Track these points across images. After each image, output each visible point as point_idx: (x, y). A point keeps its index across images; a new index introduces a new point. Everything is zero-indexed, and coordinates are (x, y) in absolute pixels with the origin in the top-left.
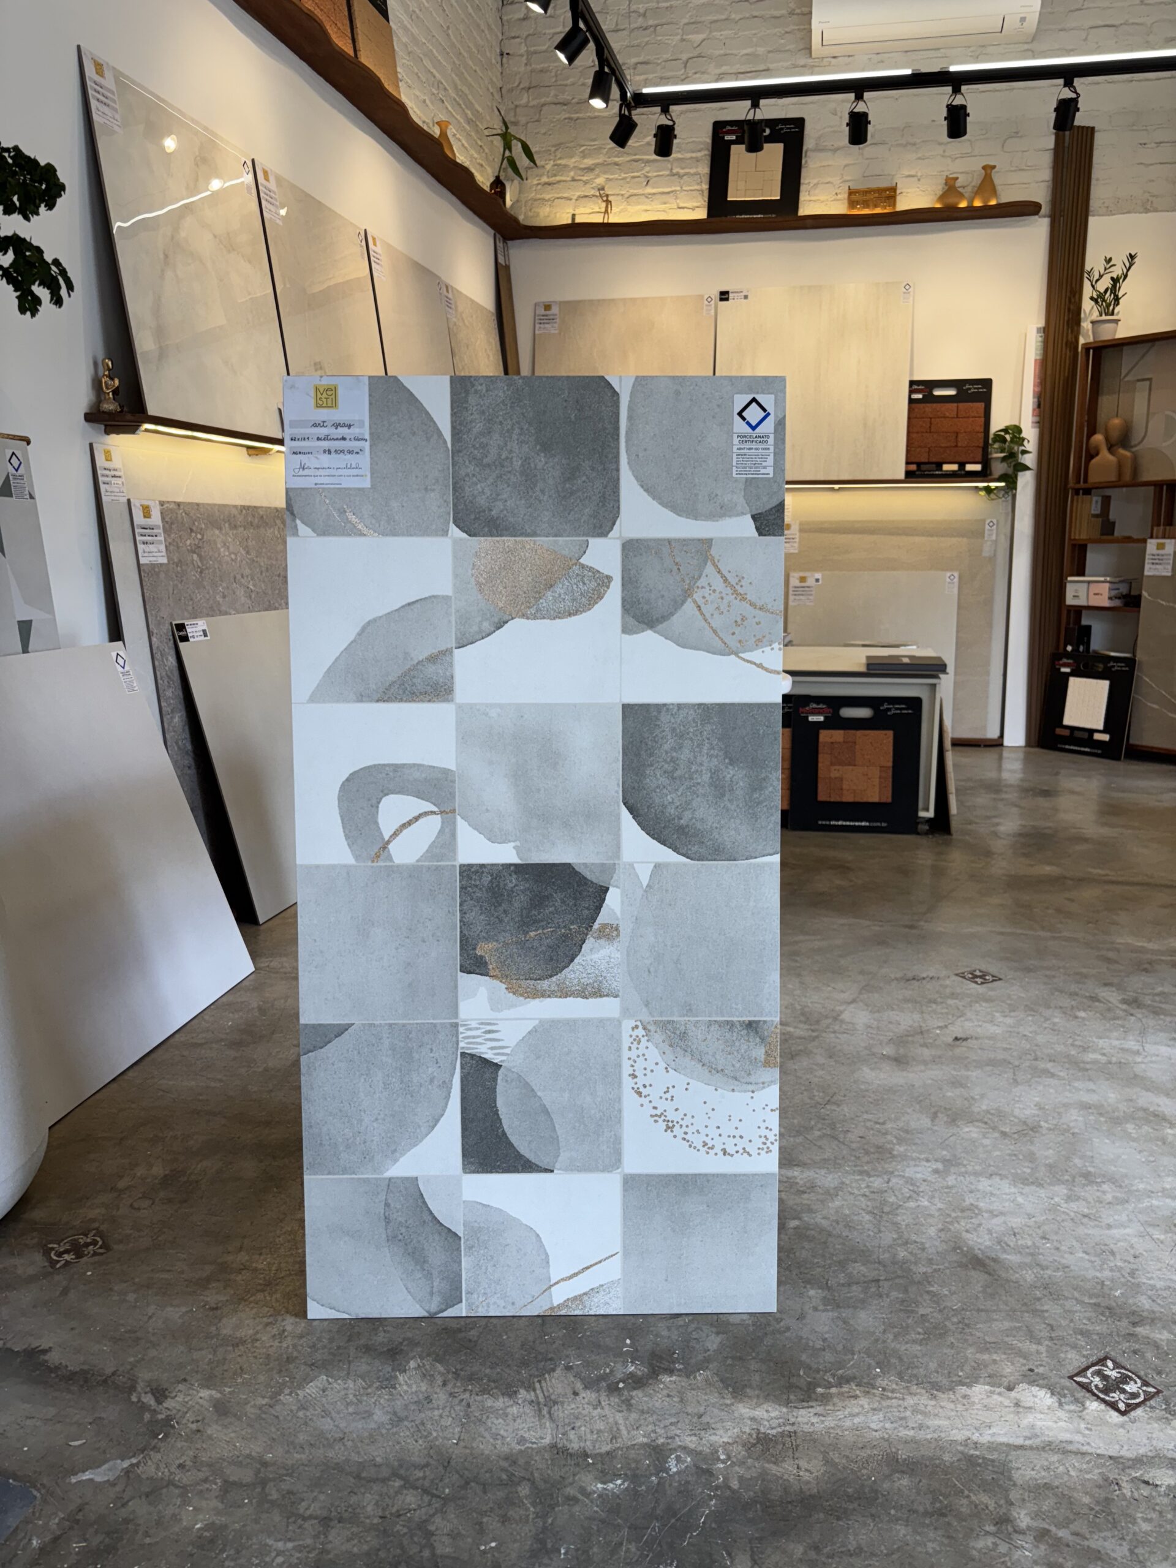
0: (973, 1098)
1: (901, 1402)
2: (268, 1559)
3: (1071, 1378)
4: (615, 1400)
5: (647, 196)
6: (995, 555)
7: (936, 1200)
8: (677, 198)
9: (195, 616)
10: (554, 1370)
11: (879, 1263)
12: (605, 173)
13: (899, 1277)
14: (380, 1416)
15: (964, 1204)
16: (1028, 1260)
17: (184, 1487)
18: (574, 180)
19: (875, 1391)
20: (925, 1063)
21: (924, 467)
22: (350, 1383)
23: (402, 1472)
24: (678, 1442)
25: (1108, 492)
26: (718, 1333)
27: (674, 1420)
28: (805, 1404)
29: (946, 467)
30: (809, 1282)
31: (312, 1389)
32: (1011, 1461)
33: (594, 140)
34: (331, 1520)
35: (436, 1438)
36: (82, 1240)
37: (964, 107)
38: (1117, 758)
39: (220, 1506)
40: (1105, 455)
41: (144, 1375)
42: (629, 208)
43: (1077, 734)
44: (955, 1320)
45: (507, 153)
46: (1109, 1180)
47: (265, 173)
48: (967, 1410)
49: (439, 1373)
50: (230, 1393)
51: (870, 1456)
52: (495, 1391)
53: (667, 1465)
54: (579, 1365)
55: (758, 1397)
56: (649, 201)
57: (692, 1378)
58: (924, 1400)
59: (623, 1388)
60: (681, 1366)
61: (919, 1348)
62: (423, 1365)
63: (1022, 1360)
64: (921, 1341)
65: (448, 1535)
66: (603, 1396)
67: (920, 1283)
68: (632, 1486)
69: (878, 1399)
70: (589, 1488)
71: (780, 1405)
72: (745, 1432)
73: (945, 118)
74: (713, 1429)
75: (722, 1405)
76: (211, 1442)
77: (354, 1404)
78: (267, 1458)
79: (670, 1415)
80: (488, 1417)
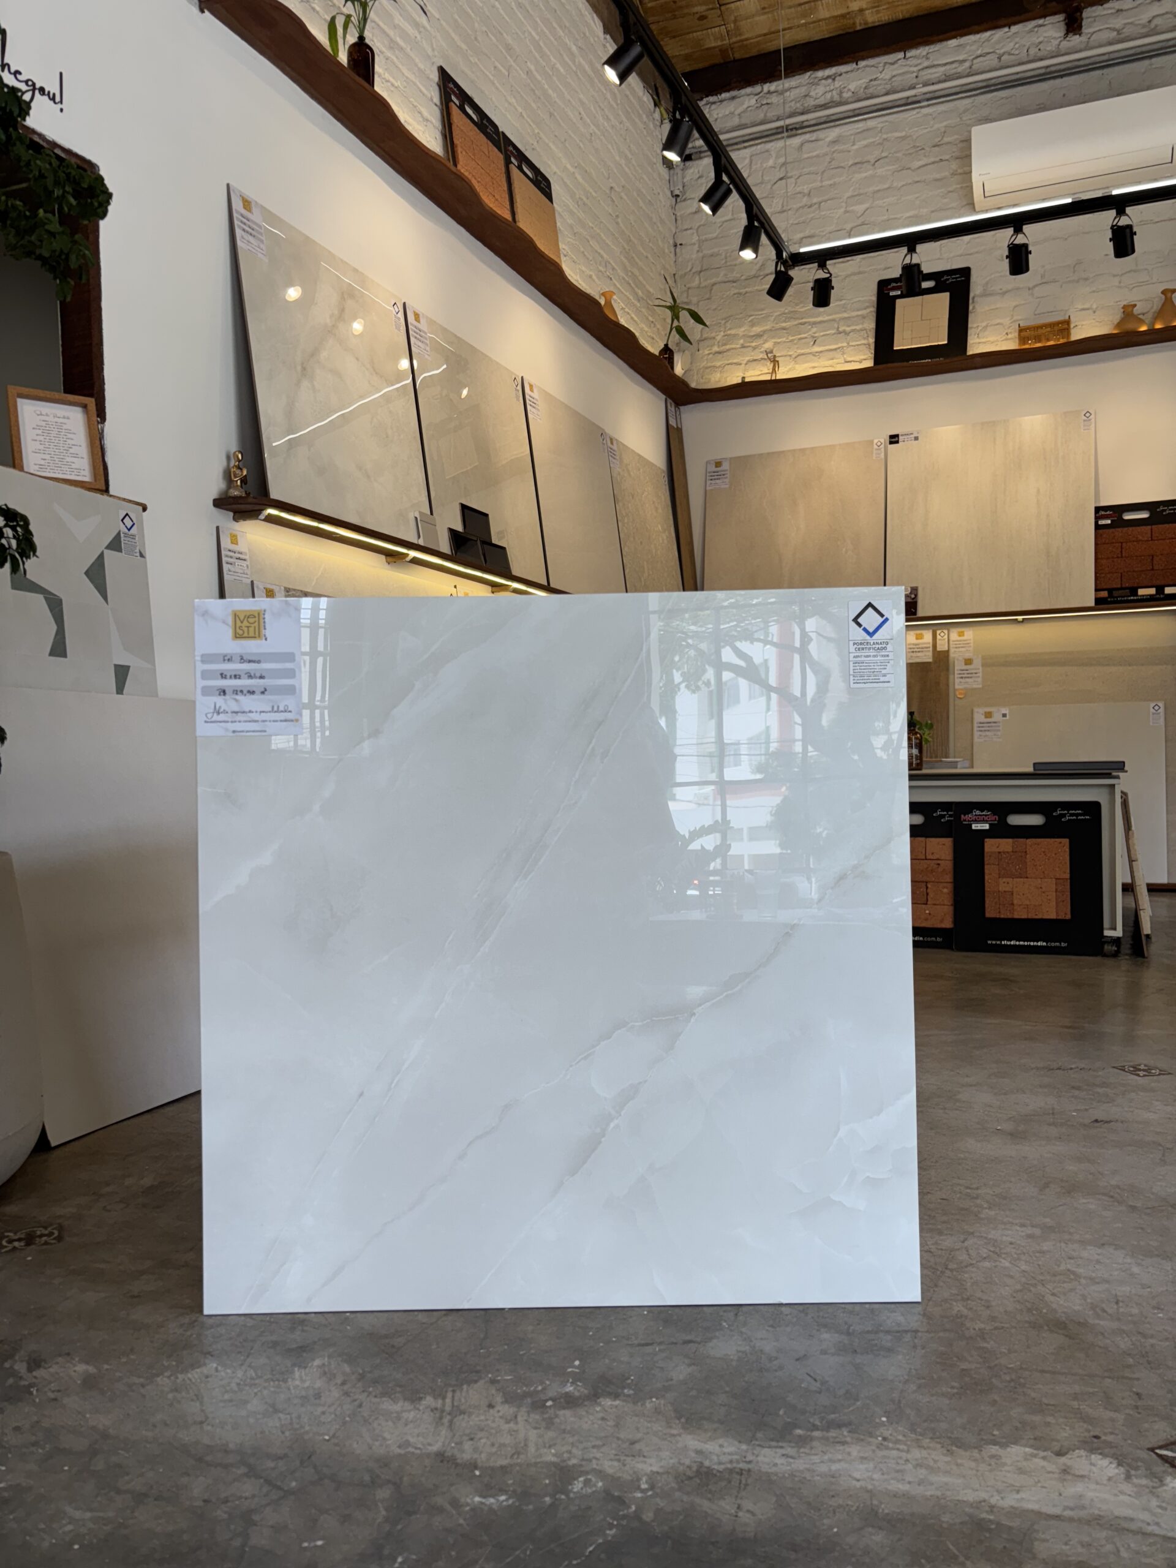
0: (1101, 1173)
1: (904, 1454)
2: (55, 1526)
3: (1152, 1450)
4: (535, 1416)
5: (814, 354)
7: (1021, 1263)
8: (843, 354)
10: (476, 1382)
12: (773, 337)
13: (945, 1330)
14: (255, 1405)
15: (1057, 1269)
18: (743, 347)
19: (871, 1440)
20: (1048, 1139)
21: (1115, 593)
22: (239, 1373)
23: (252, 1460)
24: (594, 1465)
26: (690, 1365)
27: (599, 1443)
28: (774, 1444)
29: (1142, 592)
30: (825, 1326)
31: (195, 1375)
32: (1037, 1531)
33: (763, 310)
34: (147, 1496)
35: (307, 1432)
36: (40, 1232)
37: (1130, 227)
41: (30, 1346)
42: (797, 366)
44: (1007, 1378)
45: (676, 323)
48: (991, 1471)
49: (344, 1373)
50: (107, 1370)
51: (840, 1506)
52: (397, 1395)
53: (570, 1487)
54: (507, 1380)
55: (715, 1430)
56: (816, 358)
57: (639, 1404)
58: (938, 1456)
59: (550, 1406)
60: (631, 1392)
61: (948, 1402)
62: (330, 1364)
63: (1085, 1426)
64: (954, 1395)
65: (272, 1527)
66: (524, 1409)
67: (971, 1338)
68: (517, 1504)
69: (874, 1448)
70: (462, 1500)
71: (740, 1442)
72: (684, 1464)
73: (1111, 240)
74: (644, 1456)
75: (666, 1434)
76: (62, 1411)
77: (233, 1391)
78: (111, 1432)
79: (596, 1438)
80: (376, 1418)
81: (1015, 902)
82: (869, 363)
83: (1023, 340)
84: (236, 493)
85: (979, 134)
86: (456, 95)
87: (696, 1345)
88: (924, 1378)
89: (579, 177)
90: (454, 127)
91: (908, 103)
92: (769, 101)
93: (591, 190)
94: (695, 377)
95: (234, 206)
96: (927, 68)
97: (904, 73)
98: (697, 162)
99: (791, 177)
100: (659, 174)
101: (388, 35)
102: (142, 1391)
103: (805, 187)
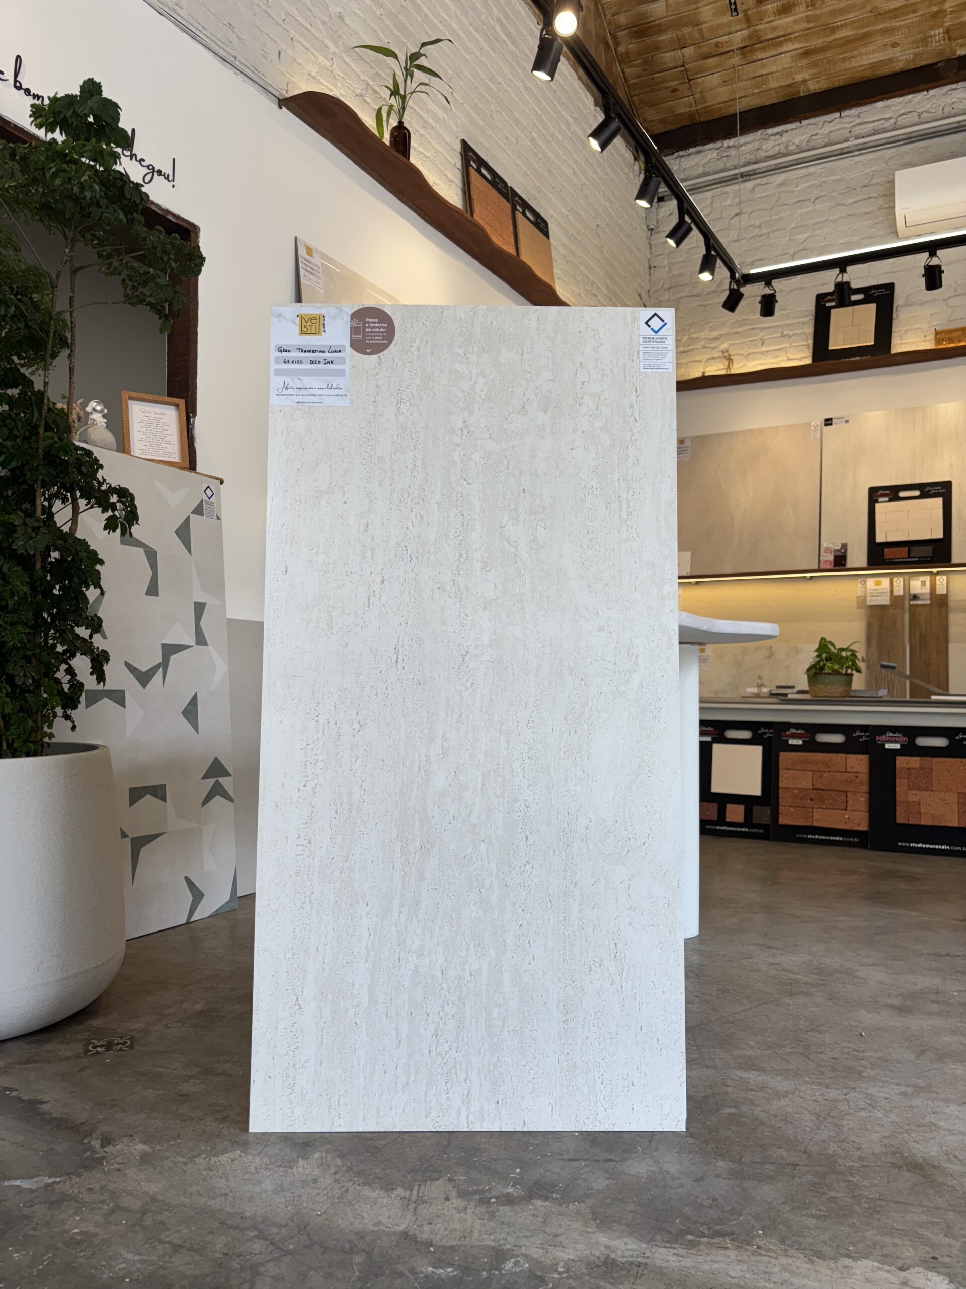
2: (113, 1264)
4: (481, 1209)
8: (787, 353)
10: (437, 1179)
11: (805, 1152)
12: (729, 340)
13: (820, 1165)
14: (267, 1185)
15: (922, 1122)
17: (83, 1203)
18: (704, 347)
19: (748, 1247)
20: (930, 1014)
22: (257, 1160)
23: (262, 1226)
24: (523, 1251)
26: (608, 1178)
27: (529, 1234)
28: (668, 1245)
30: (721, 1155)
31: (224, 1158)
33: (721, 318)
34: (182, 1247)
35: (305, 1208)
36: (117, 1041)
39: (103, 1221)
41: (103, 1128)
42: (748, 363)
44: (867, 1206)
48: (843, 1278)
49: (336, 1165)
50: (159, 1150)
52: (376, 1185)
53: (503, 1266)
54: (462, 1180)
55: (622, 1231)
56: (764, 357)
57: (564, 1206)
58: (800, 1264)
59: (494, 1203)
60: (559, 1196)
61: (815, 1222)
62: (326, 1157)
63: (927, 1249)
64: (820, 1217)
65: (272, 1277)
66: (472, 1203)
67: (842, 1173)
68: (461, 1275)
69: (749, 1253)
70: (418, 1269)
71: (642, 1241)
72: (594, 1255)
74: (563, 1247)
75: (582, 1231)
76: (123, 1178)
77: (251, 1173)
78: (159, 1197)
79: (527, 1230)
80: (358, 1202)
81: (922, 811)
82: (808, 361)
83: (938, 341)
85: (901, 176)
86: (474, 161)
87: (615, 1163)
88: (797, 1202)
89: (571, 218)
90: (472, 186)
91: (842, 153)
92: (728, 154)
93: (581, 228)
95: (300, 253)
96: (859, 124)
97: (837, 130)
98: (668, 203)
99: (745, 213)
101: (423, 118)
102: (184, 1167)
103: (757, 221)
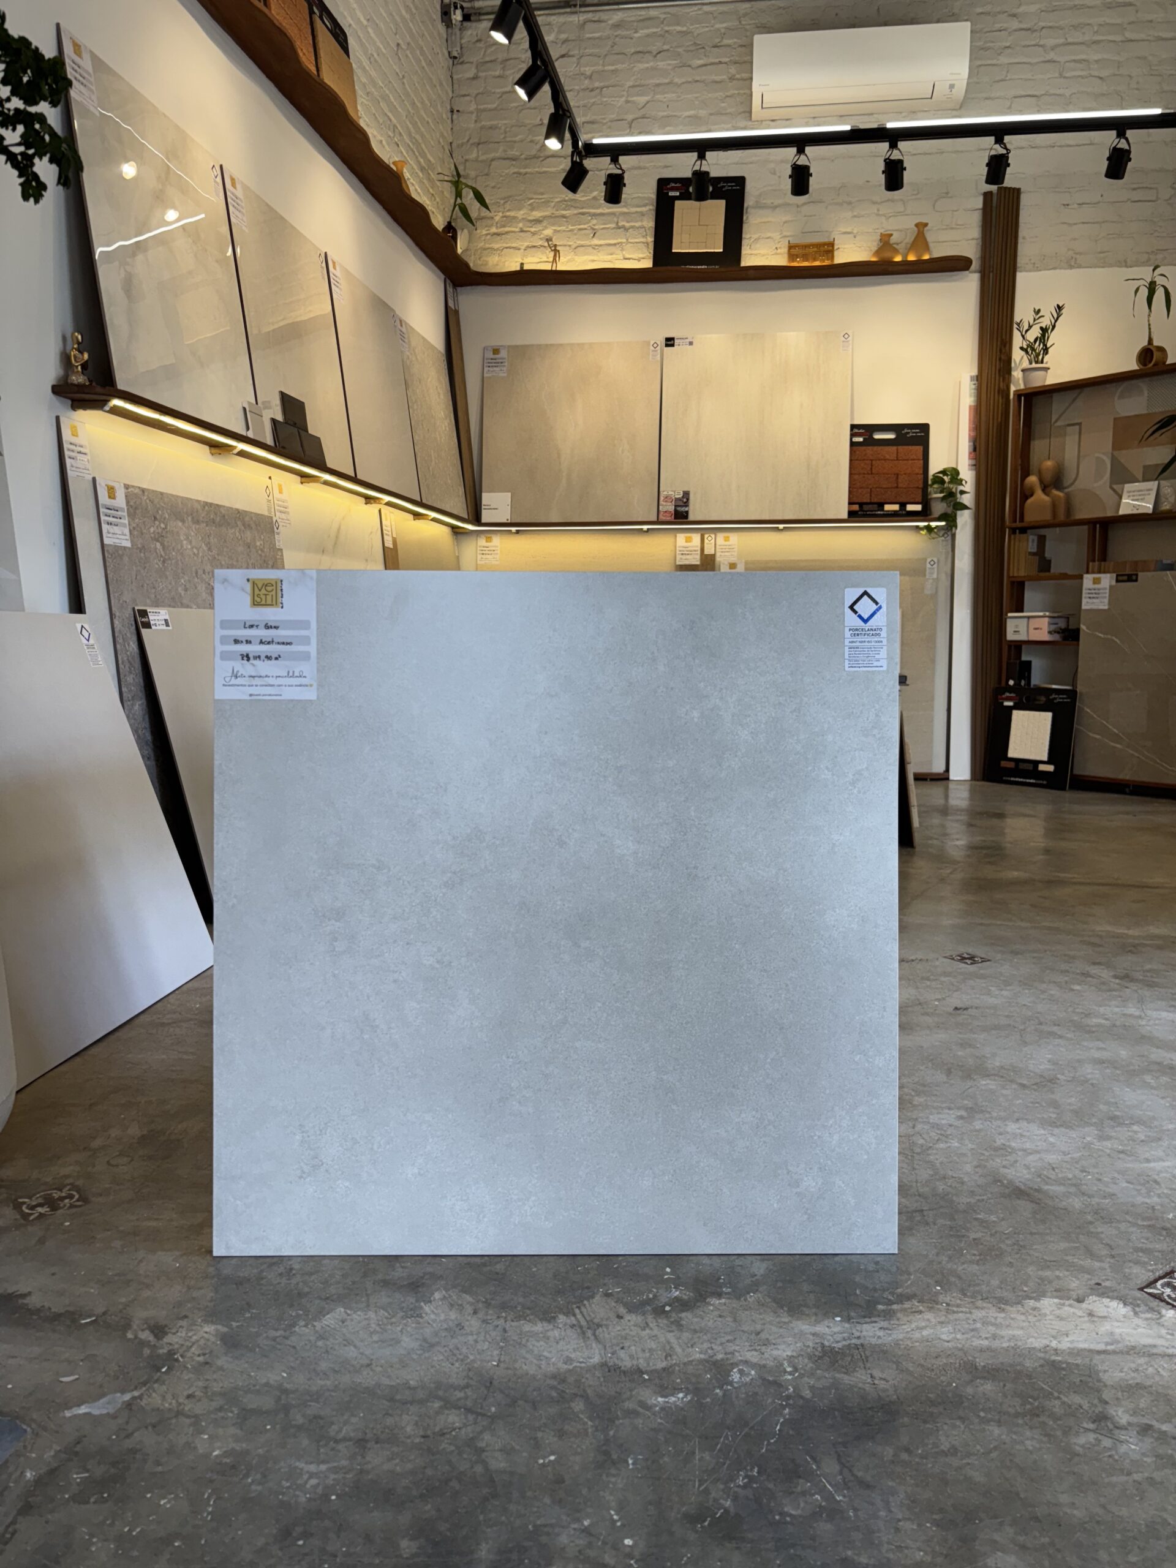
0: (984, 1056)
1: (968, 1315)
2: (299, 1482)
3: (1141, 1289)
4: (663, 1322)
5: (594, 247)
6: (936, 592)
7: (967, 1142)
8: (622, 250)
9: (157, 604)
10: (593, 1297)
11: (919, 1195)
12: (553, 225)
13: (941, 1207)
14: (408, 1342)
15: (996, 1145)
16: (1071, 1190)
17: (196, 1416)
18: (522, 231)
19: (939, 1306)
20: (928, 1027)
21: (865, 507)
22: (371, 1314)
23: (440, 1393)
24: (738, 1357)
25: (1042, 532)
27: (730, 1337)
28: (867, 1320)
29: (887, 507)
31: (329, 1320)
32: (1096, 1365)
33: (542, 194)
34: (367, 1441)
35: (473, 1361)
36: (56, 1195)
37: (901, 162)
38: (1062, 788)
39: (238, 1431)
40: (1039, 495)
41: (140, 1315)
42: (576, 258)
43: (1022, 766)
44: (1009, 1242)
45: (459, 199)
46: (1138, 1122)
47: (233, 179)
49: (468, 1303)
50: (238, 1327)
51: (946, 1365)
52: (532, 1317)
53: (730, 1378)
54: (619, 1292)
55: (815, 1315)
56: (594, 253)
57: (742, 1299)
58: (992, 1313)
60: (729, 1290)
61: (977, 1268)
63: (1086, 1276)
64: (978, 1261)
65: (501, 1450)
66: (650, 1318)
67: (966, 1212)
68: (696, 1398)
69: (944, 1313)
70: (649, 1402)
72: (809, 1346)
73: (883, 172)
74: (774, 1344)
75: (779, 1323)
76: (221, 1372)
77: (378, 1332)
78: (288, 1386)
79: (725, 1333)
80: (527, 1341)
82: (648, 264)
83: (792, 257)
84: (78, 379)
85: (762, 43)
88: (950, 1250)
89: (370, 30)
93: (381, 46)
94: (473, 257)
98: (474, 24)
99: (573, 56)
100: (439, 34)
103: (587, 69)
